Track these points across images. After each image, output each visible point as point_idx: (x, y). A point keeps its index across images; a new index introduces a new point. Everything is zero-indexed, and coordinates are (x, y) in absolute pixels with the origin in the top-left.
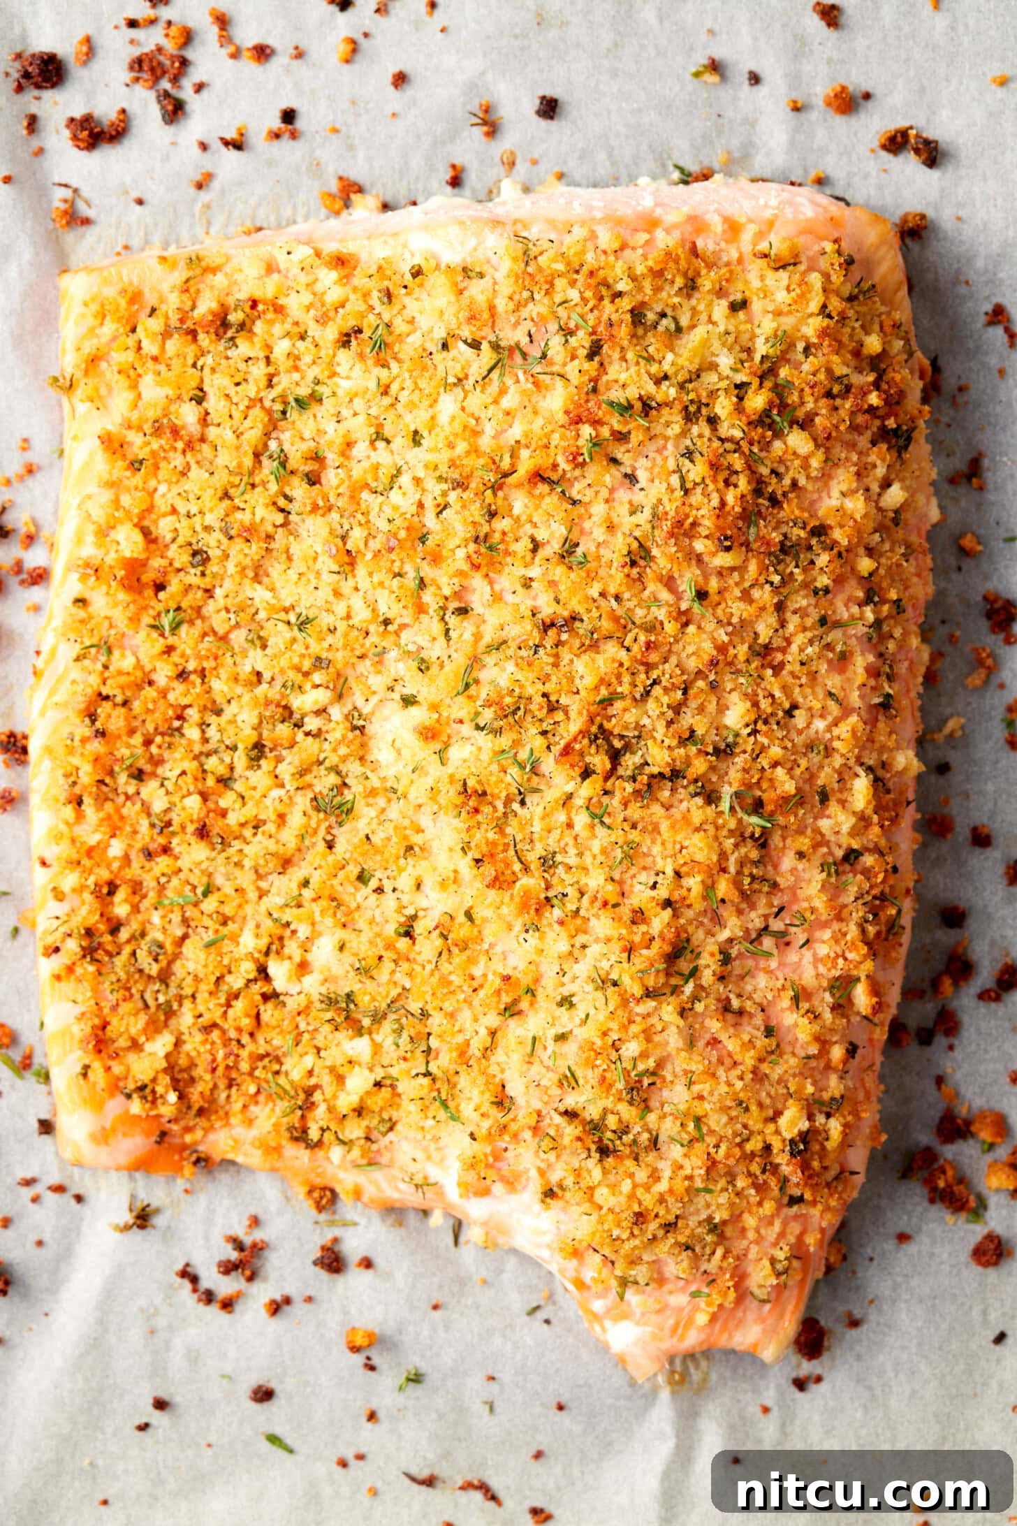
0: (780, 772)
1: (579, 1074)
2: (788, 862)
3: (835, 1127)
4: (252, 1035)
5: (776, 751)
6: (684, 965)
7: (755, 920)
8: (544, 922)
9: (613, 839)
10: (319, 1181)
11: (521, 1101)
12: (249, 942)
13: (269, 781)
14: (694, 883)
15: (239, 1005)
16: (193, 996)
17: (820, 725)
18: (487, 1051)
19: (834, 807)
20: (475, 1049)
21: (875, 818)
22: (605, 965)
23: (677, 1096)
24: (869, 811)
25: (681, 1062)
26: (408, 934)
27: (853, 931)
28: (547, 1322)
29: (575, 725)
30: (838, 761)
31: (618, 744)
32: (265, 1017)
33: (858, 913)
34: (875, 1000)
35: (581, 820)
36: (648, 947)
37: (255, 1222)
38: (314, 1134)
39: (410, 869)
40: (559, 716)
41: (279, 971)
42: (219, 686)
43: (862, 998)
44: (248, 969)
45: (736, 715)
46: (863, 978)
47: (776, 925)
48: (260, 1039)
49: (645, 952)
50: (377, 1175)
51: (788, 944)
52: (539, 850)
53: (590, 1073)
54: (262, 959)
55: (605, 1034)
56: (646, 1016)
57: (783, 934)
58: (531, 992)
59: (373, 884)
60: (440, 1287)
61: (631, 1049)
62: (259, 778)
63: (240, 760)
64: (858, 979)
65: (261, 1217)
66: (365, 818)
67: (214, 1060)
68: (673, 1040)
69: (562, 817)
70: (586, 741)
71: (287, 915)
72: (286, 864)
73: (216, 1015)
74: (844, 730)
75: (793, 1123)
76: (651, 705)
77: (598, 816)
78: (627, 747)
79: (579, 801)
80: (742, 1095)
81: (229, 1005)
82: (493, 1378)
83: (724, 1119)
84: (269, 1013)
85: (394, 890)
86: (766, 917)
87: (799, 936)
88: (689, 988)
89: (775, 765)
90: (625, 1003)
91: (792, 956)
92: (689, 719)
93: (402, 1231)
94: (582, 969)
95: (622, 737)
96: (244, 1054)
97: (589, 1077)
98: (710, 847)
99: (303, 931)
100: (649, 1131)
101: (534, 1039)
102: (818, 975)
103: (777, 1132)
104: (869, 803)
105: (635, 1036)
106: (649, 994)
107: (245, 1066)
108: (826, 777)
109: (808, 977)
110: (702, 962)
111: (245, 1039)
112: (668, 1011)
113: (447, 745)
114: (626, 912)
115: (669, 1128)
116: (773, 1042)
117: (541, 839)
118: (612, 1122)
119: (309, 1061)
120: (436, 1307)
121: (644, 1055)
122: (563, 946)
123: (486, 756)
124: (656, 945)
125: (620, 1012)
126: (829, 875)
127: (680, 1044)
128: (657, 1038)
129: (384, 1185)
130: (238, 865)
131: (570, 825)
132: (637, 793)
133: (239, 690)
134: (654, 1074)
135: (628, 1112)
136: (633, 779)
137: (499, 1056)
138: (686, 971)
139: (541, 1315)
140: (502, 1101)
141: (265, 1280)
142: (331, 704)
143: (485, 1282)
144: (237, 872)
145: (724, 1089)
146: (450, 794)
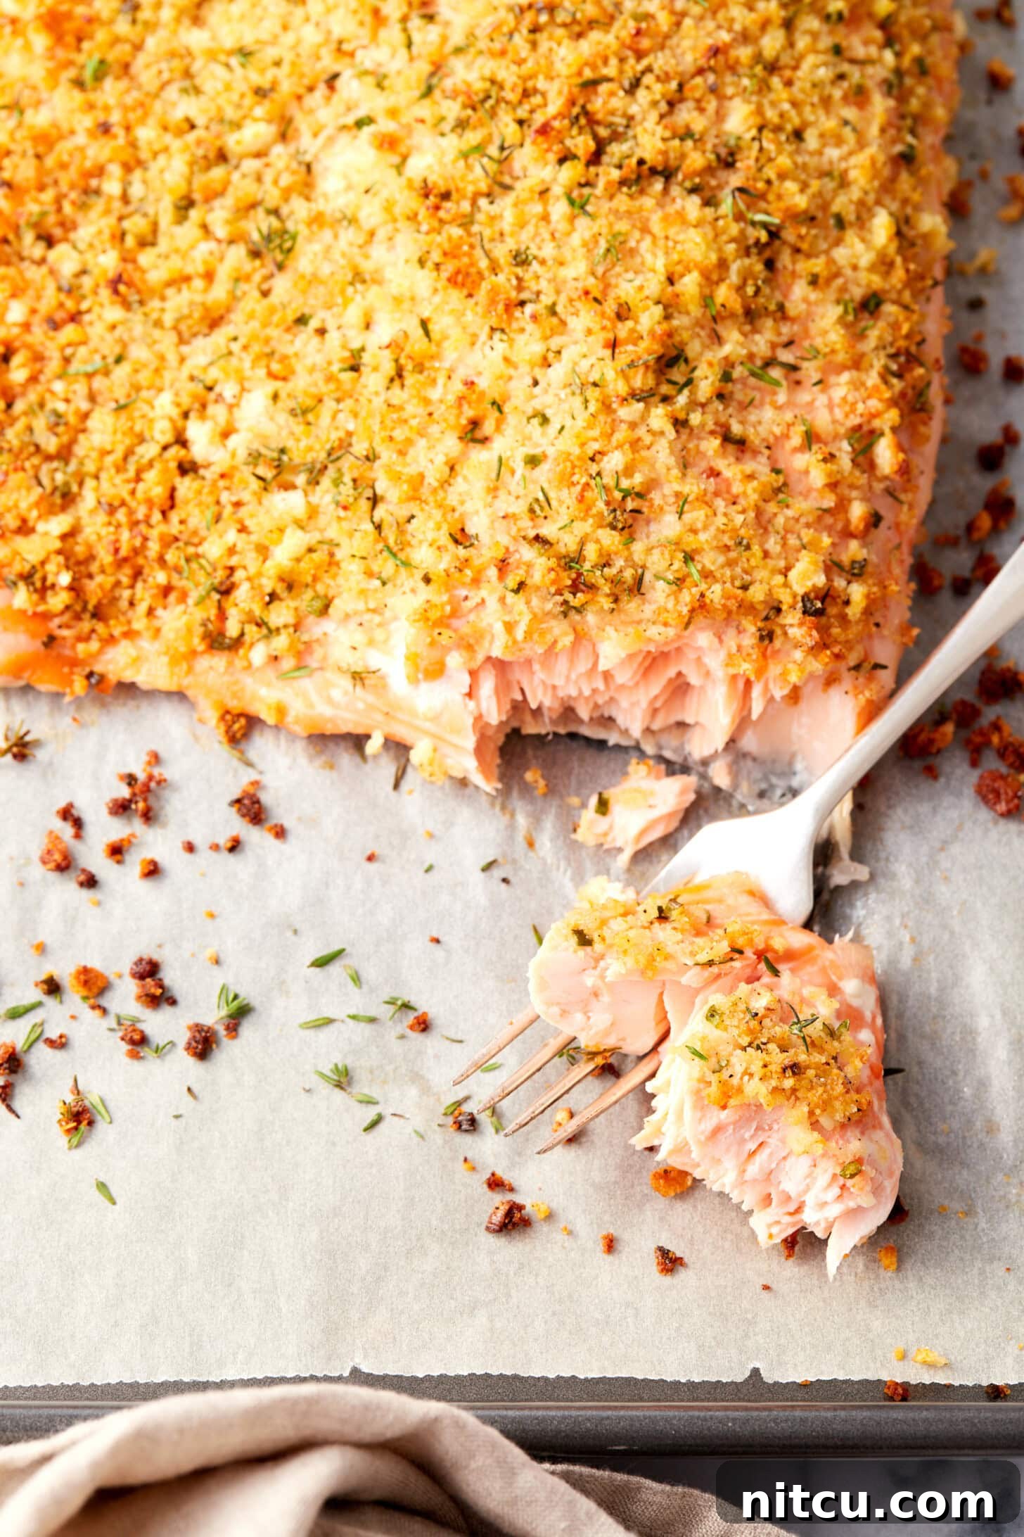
0: (791, 186)
1: (552, 495)
2: (800, 290)
3: (857, 592)
4: (164, 513)
5: (784, 161)
6: (677, 375)
7: (761, 344)
8: (515, 325)
9: (596, 230)
10: (234, 705)
11: (485, 538)
12: (165, 405)
13: (198, 233)
14: (690, 284)
15: (151, 476)
16: (97, 477)
17: (833, 153)
18: (445, 483)
19: (851, 236)
20: (431, 480)
21: (899, 260)
22: (584, 365)
23: (668, 526)
24: (892, 249)
25: (672, 485)
26: (355, 368)
27: (873, 379)
28: (505, 880)
29: (555, 105)
30: (855, 194)
31: (603, 132)
32: (181, 493)
33: (879, 362)
34: (901, 456)
35: (559, 209)
36: (635, 344)
37: (155, 758)
38: (232, 629)
39: (358, 298)
40: (537, 100)
41: (198, 432)
42: (146, 134)
43: (886, 455)
44: (162, 432)
45: (739, 120)
46: (887, 431)
47: (786, 356)
48: (174, 517)
49: (630, 348)
50: (307, 684)
51: (798, 383)
52: (511, 244)
53: (565, 493)
54: (180, 423)
55: (583, 445)
56: (633, 426)
57: (794, 368)
58: (497, 406)
59: (314, 324)
60: (377, 837)
61: (614, 461)
62: (188, 231)
63: (166, 216)
64: (882, 434)
65: (162, 754)
66: (307, 258)
67: (117, 541)
68: (663, 455)
69: (537, 208)
70: (566, 122)
71: (213, 374)
72: (214, 322)
73: (124, 492)
74: (862, 158)
75: (805, 576)
76: (641, 93)
77: (579, 206)
78: (616, 137)
79: (557, 190)
80: (743, 532)
81: (138, 479)
82: (437, 941)
83: (721, 559)
84: (185, 486)
85: (339, 328)
86: (774, 346)
87: (811, 371)
88: (682, 399)
89: (782, 176)
90: (607, 407)
91: (804, 396)
92: (686, 115)
93: (334, 774)
94: (558, 372)
95: (609, 125)
96: (154, 534)
97: (564, 500)
98: (709, 247)
99: (228, 390)
100: (634, 566)
101: (500, 460)
102: (834, 422)
103: (786, 585)
104: (890, 240)
105: (619, 447)
106: (635, 396)
107: (154, 547)
108: (842, 203)
109: (822, 421)
110: (697, 373)
111: (157, 516)
112: (659, 417)
113: (405, 158)
114: (610, 307)
115: (657, 562)
116: (781, 479)
117: (513, 234)
118: (591, 552)
119: (232, 536)
120: (371, 858)
121: (629, 471)
122: (537, 348)
123: (450, 156)
124: (643, 345)
125: (602, 418)
126: (846, 312)
127: (672, 461)
128: (644, 453)
129: (314, 698)
130: (158, 324)
131: (545, 218)
132: (623, 182)
133: (168, 139)
134: (640, 495)
135: (609, 539)
136: (620, 167)
137: (459, 485)
138: (681, 379)
139: (498, 873)
140: (461, 537)
141: (164, 825)
142: (274, 142)
143: (431, 836)
144: (157, 333)
145: (720, 520)
146: (408, 201)
